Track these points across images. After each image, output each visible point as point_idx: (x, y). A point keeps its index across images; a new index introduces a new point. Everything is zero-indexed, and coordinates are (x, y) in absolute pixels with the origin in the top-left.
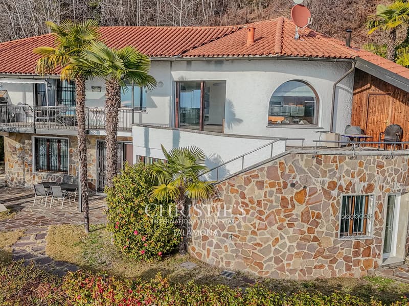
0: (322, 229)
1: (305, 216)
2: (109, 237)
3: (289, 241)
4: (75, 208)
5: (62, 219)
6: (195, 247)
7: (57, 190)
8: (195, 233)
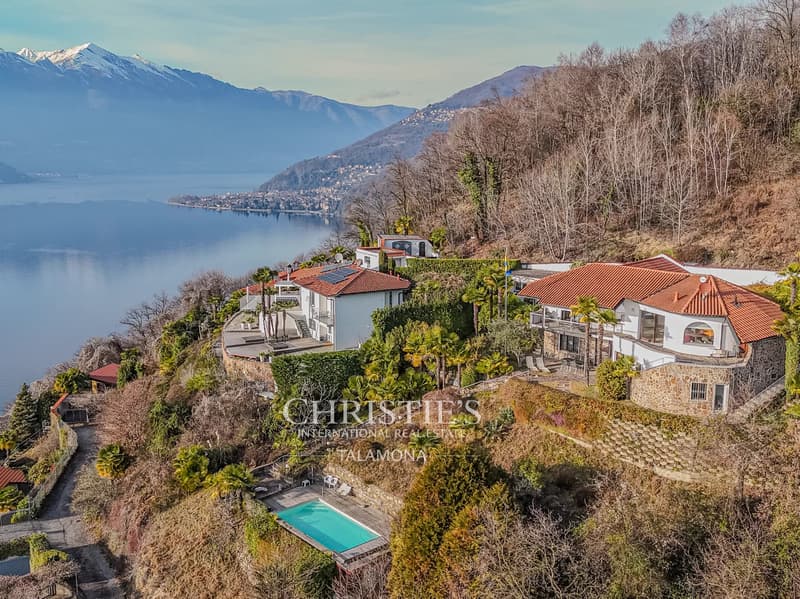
0: (683, 395)
1: (675, 389)
2: (597, 389)
3: (668, 398)
4: (582, 374)
5: (576, 379)
6: (633, 397)
7: (573, 363)
8: (634, 391)
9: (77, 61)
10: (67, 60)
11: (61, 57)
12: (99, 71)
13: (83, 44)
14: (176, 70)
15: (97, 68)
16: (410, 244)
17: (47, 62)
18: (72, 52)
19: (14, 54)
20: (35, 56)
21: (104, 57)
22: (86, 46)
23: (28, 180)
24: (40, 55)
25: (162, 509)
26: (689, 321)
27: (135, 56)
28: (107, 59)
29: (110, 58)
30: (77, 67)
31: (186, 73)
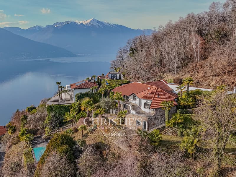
9: (90, 23)
10: (87, 23)
11: (86, 22)
12: (95, 26)
13: (91, 19)
14: (116, 25)
15: (95, 25)
16: (116, 75)
17: (82, 24)
18: (89, 21)
19: (74, 22)
20: (79, 22)
21: (97, 22)
22: (92, 19)
23: (76, 56)
24: (81, 22)
25: (14, 144)
26: (145, 101)
27: (105, 21)
28: (97, 23)
29: (98, 22)
30: (90, 25)
31: (118, 25)
